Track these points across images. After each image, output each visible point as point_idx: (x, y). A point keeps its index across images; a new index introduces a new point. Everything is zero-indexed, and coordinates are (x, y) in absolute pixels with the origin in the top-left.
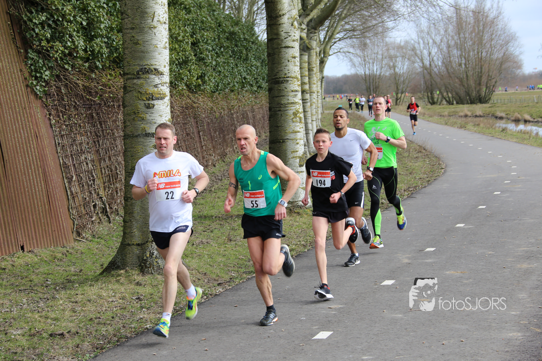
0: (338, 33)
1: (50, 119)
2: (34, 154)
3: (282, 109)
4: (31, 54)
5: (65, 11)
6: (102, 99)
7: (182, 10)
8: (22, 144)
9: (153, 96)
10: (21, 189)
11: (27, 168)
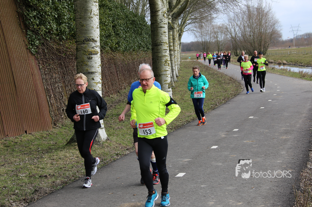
0: (188, 20)
1: (39, 66)
2: (31, 84)
3: (159, 59)
4: (29, 32)
5: (46, 10)
6: (66, 55)
7: (107, 9)
8: (25, 79)
9: (91, 53)
10: (25, 102)
11: (28, 91)
